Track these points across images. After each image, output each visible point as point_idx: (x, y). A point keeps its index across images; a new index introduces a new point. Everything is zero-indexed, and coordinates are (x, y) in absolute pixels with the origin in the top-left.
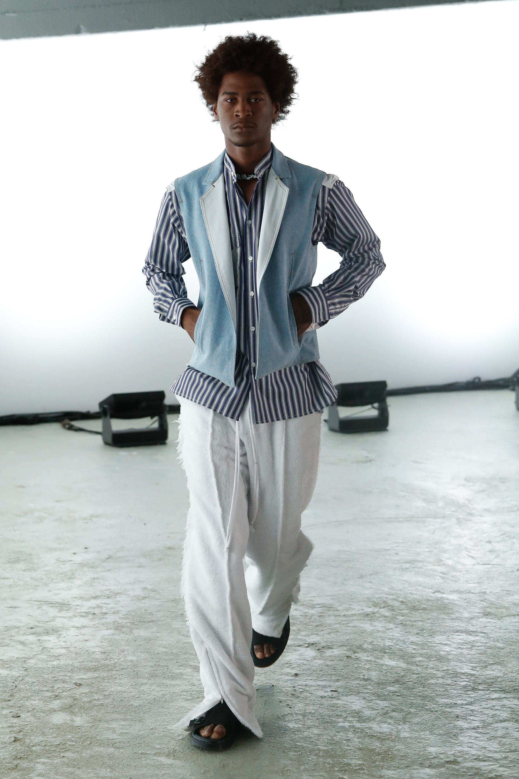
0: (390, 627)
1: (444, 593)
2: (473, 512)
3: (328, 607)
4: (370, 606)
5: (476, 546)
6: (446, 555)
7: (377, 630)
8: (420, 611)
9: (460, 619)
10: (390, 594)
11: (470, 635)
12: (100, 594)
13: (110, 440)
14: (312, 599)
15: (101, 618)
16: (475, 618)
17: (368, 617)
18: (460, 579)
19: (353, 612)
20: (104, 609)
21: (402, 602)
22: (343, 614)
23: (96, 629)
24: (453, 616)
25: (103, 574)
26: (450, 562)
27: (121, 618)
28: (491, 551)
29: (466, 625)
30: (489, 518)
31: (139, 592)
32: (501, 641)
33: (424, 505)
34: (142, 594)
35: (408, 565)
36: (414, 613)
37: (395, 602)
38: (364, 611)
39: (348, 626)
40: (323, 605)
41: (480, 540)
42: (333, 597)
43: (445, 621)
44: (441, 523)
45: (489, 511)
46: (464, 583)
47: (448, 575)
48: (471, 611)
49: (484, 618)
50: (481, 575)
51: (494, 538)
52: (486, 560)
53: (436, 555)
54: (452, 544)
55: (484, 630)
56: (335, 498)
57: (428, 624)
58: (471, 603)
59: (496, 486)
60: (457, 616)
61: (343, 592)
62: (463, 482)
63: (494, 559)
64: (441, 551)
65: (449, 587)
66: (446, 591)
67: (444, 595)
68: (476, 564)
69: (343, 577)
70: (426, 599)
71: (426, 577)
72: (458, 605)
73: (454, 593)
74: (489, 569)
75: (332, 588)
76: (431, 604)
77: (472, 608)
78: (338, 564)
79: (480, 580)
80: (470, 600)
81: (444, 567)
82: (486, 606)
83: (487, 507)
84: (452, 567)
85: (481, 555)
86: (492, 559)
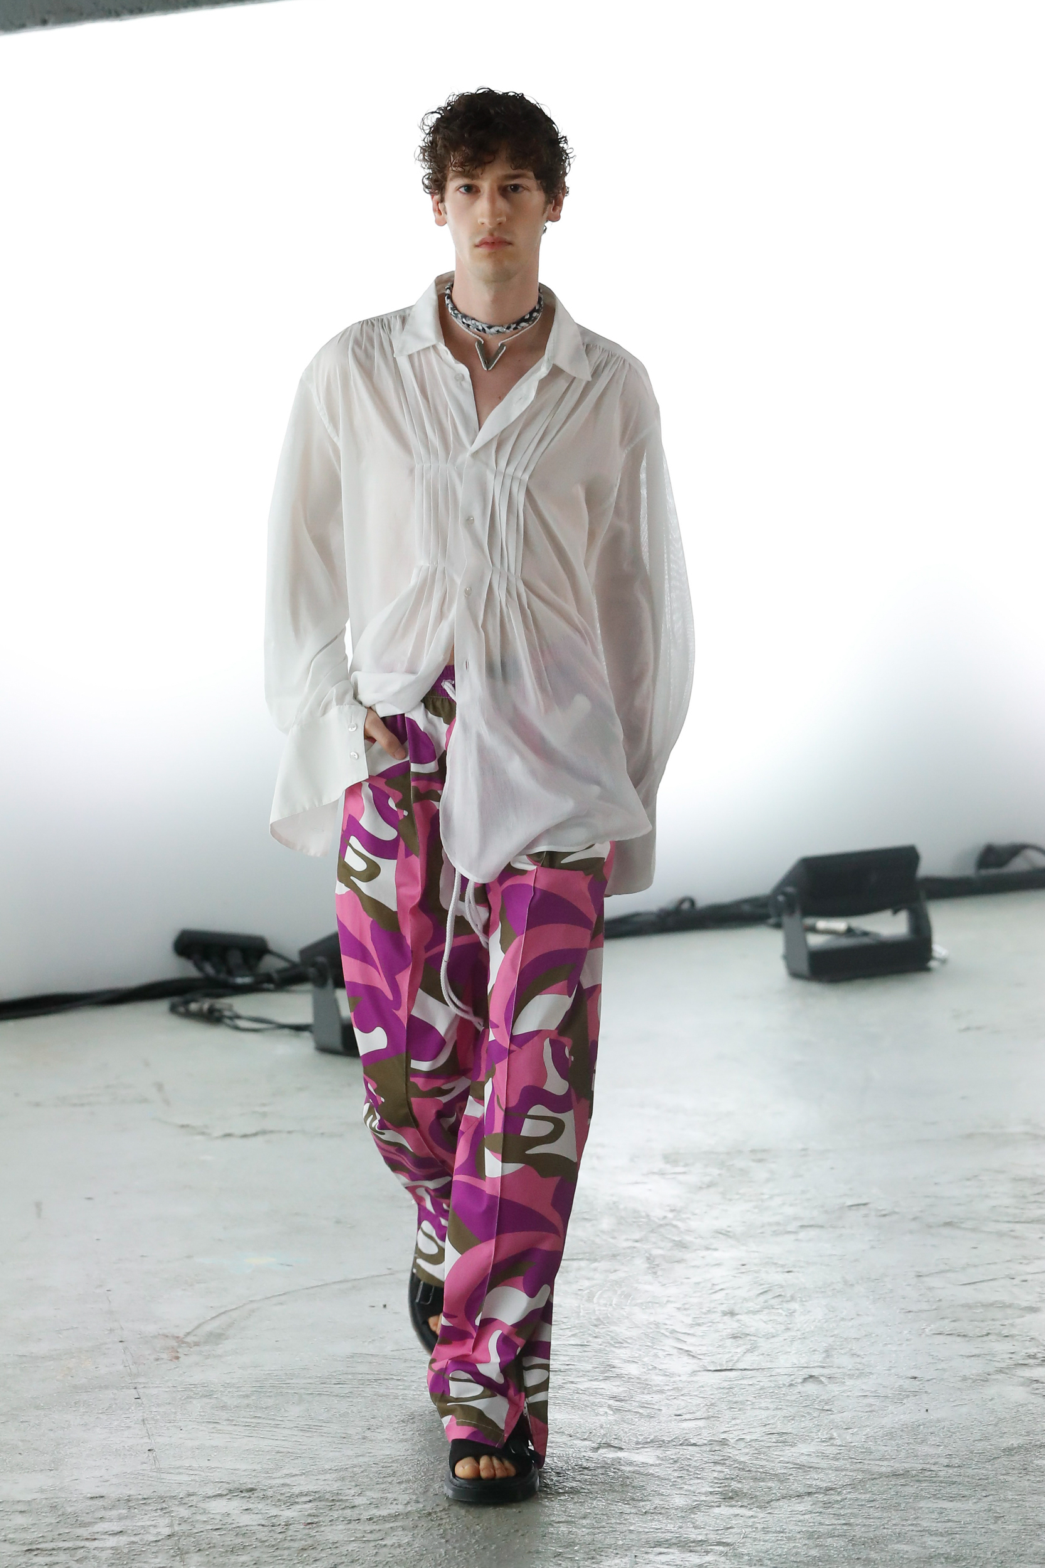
1: (621, 1449)
2: (688, 1238)
3: (327, 1500)
5: (699, 1325)
6: (623, 1353)
9: (663, 1511)
11: (691, 1551)
14: (287, 1481)
16: (703, 1509)
18: (660, 1410)
19: (393, 1509)
22: (365, 1515)
24: (648, 1506)
26: (633, 1370)
28: (735, 1337)
29: (681, 1527)
30: (728, 1253)
32: (769, 1562)
40: (317, 1496)
41: (708, 1309)
42: (341, 1473)
43: (626, 1520)
44: (606, 1271)
45: (728, 1234)
46: (671, 1420)
47: (628, 1402)
48: (689, 1491)
49: (723, 1507)
50: (712, 1397)
51: (743, 1302)
52: (723, 1360)
53: (596, 1354)
54: (636, 1322)
55: (723, 1536)
56: (338, 1222)
57: (584, 1530)
58: (690, 1469)
59: (741, 1170)
60: (655, 1506)
61: (366, 1459)
62: (660, 1165)
63: (743, 1356)
64: (608, 1343)
65: (633, 1432)
66: (625, 1442)
67: (619, 1453)
68: (699, 1371)
69: (363, 1423)
70: (576, 1466)
71: (573, 1411)
72: (658, 1476)
73: (646, 1446)
74: (733, 1383)
75: (336, 1451)
76: (589, 1477)
77: (692, 1482)
78: (351, 1390)
79: (709, 1412)
80: (688, 1464)
81: (618, 1383)
82: (728, 1476)
83: (722, 1224)
84: (638, 1381)
85: (710, 1348)
86: (739, 1355)
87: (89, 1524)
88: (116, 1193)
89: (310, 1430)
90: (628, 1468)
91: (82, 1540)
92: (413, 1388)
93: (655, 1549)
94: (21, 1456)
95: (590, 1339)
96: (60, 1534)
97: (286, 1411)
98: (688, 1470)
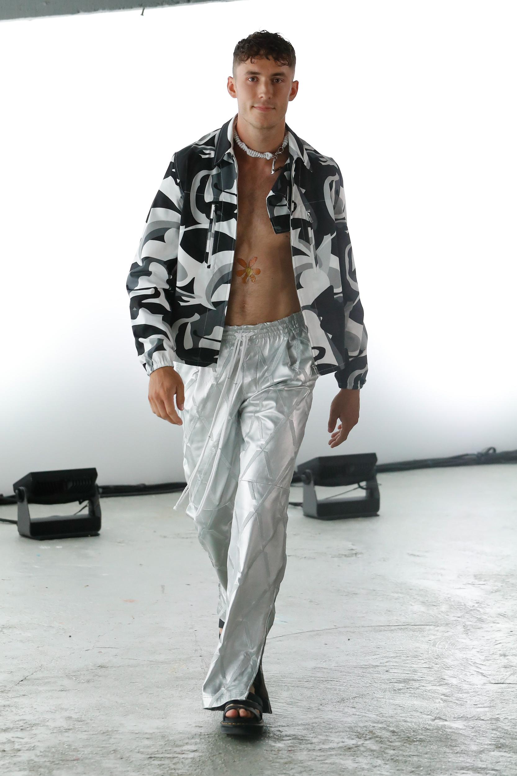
0: (378, 764)
1: (446, 720)
2: (484, 617)
3: (299, 739)
4: (353, 737)
5: (488, 660)
6: (449, 673)
7: (361, 768)
8: (416, 743)
9: (466, 752)
10: (378, 722)
11: (479, 773)
12: (11, 726)
13: (27, 531)
15: (12, 756)
16: (486, 752)
17: (350, 751)
18: (466, 702)
19: (331, 745)
20: (17, 744)
21: (393, 732)
22: (318, 748)
23: (6, 771)
24: (458, 749)
25: (16, 700)
26: (454, 681)
27: (38, 756)
28: (505, 667)
29: (474, 761)
30: (504, 625)
31: (62, 723)
33: (423, 609)
34: (65, 724)
35: (401, 686)
36: (408, 746)
37: (384, 732)
38: (346, 744)
39: (324, 763)
40: (294, 737)
41: (493, 653)
42: (307, 726)
43: (446, 756)
44: (443, 632)
45: (504, 616)
46: (472, 707)
47: (451, 697)
48: (479, 743)
49: (495, 752)
50: (493, 696)
51: (510, 650)
52: (499, 678)
53: (436, 673)
54: (457, 658)
55: (495, 766)
56: (311, 601)
57: (426, 760)
58: (480, 732)
59: (513, 584)
60: (462, 749)
61: (319, 720)
62: (472, 580)
63: (509, 676)
64: (442, 667)
65: (453, 712)
66: (448, 717)
67: (445, 722)
68: (487, 683)
69: (319, 702)
70: (423, 728)
71: (423, 700)
72: (464, 735)
73: (459, 719)
74: (503, 690)
75: (305, 715)
76: (429, 734)
77: (481, 738)
78: (313, 685)
79: (491, 704)
80: (479, 729)
81: (446, 688)
82: (499, 736)
83: (502, 611)
84: (456, 687)
85: (493, 672)
86: (507, 676)
87: (181, 746)
88: (201, 582)
89: (293, 704)
90: (451, 730)
91: (177, 753)
92: (344, 685)
93: (461, 771)
94: (148, 711)
95: (433, 665)
96: (166, 750)
97: (280, 694)
98: (479, 732)
